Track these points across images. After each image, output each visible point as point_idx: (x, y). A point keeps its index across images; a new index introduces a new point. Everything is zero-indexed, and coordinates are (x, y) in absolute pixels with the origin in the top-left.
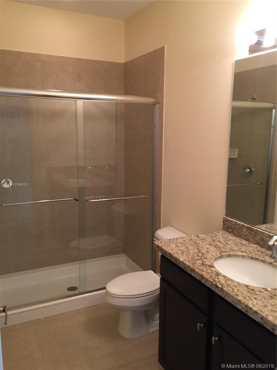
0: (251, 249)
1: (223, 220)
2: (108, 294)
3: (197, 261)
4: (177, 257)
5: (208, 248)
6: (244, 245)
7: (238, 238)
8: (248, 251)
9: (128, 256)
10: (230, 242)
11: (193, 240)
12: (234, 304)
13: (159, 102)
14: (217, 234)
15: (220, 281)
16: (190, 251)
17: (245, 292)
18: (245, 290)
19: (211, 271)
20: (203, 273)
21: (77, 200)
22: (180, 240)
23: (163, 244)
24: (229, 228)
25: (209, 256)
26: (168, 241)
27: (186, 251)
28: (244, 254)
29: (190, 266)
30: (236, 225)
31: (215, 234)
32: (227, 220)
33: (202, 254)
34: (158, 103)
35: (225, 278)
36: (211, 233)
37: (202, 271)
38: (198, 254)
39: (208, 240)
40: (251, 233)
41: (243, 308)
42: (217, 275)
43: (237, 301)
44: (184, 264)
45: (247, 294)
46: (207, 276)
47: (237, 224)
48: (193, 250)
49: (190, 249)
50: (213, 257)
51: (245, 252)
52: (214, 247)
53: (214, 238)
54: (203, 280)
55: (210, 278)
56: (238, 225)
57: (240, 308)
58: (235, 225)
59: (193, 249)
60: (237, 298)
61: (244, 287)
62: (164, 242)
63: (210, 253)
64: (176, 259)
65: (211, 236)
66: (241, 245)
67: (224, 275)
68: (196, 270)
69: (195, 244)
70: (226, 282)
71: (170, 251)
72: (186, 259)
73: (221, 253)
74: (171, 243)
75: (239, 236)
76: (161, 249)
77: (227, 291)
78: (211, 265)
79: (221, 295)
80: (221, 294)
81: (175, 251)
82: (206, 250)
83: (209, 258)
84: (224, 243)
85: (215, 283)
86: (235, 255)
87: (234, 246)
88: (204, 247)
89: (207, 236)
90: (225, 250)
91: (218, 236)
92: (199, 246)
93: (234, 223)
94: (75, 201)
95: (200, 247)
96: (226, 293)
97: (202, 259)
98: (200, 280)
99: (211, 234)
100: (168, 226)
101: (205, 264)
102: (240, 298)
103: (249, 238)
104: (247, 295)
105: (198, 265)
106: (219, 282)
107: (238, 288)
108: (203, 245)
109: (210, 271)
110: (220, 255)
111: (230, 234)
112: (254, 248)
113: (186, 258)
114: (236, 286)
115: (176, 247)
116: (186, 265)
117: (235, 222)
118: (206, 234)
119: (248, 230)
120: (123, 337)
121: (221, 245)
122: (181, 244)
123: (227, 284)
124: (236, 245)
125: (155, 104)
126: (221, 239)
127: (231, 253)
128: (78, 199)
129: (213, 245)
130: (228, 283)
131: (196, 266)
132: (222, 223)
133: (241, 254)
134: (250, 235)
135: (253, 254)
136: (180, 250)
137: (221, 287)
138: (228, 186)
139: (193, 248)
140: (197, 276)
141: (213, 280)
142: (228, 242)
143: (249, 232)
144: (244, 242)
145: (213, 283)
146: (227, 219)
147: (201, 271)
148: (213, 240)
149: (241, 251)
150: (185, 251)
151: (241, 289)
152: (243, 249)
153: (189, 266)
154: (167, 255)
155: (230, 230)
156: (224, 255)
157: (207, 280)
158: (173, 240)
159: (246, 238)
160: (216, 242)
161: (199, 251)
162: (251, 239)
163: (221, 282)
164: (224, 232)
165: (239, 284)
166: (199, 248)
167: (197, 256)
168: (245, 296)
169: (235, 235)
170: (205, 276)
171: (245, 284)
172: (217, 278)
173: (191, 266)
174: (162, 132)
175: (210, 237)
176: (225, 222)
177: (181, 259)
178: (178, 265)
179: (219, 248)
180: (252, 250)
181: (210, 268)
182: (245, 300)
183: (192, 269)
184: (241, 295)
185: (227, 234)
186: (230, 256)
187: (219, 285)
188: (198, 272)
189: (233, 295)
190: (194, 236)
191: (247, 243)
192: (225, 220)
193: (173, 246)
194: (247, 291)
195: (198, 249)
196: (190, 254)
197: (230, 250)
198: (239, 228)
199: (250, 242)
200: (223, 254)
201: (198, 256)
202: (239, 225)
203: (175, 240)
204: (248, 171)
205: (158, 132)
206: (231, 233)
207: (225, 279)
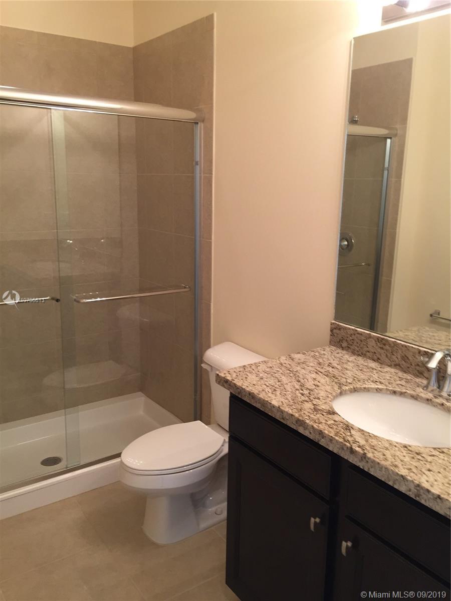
0: (388, 376)
1: (331, 327)
2: (126, 471)
3: (304, 404)
4: (266, 399)
5: (315, 379)
6: (373, 369)
7: (360, 358)
8: (384, 381)
9: (149, 396)
10: (349, 366)
11: (285, 365)
12: (391, 483)
13: (204, 119)
14: (323, 352)
15: (357, 440)
16: (285, 386)
17: (407, 459)
18: (405, 454)
19: (335, 421)
20: (321, 427)
21: (57, 300)
22: (262, 367)
23: (234, 375)
24: (342, 340)
25: (322, 394)
26: (241, 369)
27: (278, 387)
28: (380, 386)
29: (294, 414)
30: (355, 335)
31: (319, 352)
32: (339, 328)
33: (309, 391)
34: (203, 121)
35: (363, 434)
36: (312, 351)
37: (319, 424)
38: (301, 391)
39: (311, 364)
40: (384, 347)
41: (410, 490)
42: (346, 429)
43: (397, 478)
44: (282, 412)
45: (411, 462)
46: (330, 432)
47: (358, 334)
48: (290, 385)
49: (285, 382)
50: (330, 396)
51: (381, 383)
52: (325, 377)
53: (321, 360)
54: (322, 440)
55: (336, 435)
56: (359, 336)
57: (403, 489)
58: (353, 336)
59: (290, 382)
60: (397, 471)
61: (402, 449)
62: (235, 372)
63: (323, 387)
64: (264, 403)
65: (314, 357)
66: (368, 370)
67: (359, 428)
68: (307, 421)
69: (290, 373)
70: (367, 441)
71: (251, 388)
72: (284, 403)
73: (340, 388)
74: (249, 374)
75: (363, 355)
76: (232, 384)
77: (374, 459)
78: (330, 409)
79: (362, 467)
80: (361, 465)
81: (260, 389)
82: (313, 382)
83: (322, 397)
84: (339, 367)
85: (348, 444)
86: (365, 388)
87: (359, 373)
88: (308, 377)
89: (307, 357)
90: (345, 380)
91: (326, 356)
92: (298, 376)
93: (352, 332)
94: (54, 302)
95: (301, 376)
96: (372, 462)
97: (311, 401)
98: (317, 441)
99: (312, 354)
100: (224, 342)
101: (319, 410)
102: (403, 472)
103: (379, 357)
104: (412, 464)
105: (309, 412)
106: (355, 442)
107: (393, 452)
108: (306, 374)
109: (333, 422)
110: (339, 391)
111: (344, 352)
112: (391, 374)
113: (283, 400)
114: (387, 449)
115: (259, 381)
116: (285, 414)
117: (353, 329)
118: (304, 354)
119: (379, 344)
120: (153, 544)
121: (336, 372)
122: (266, 374)
123: (370, 445)
124: (361, 370)
125: (198, 123)
126: (332, 361)
127: (358, 386)
128: (59, 298)
129: (321, 373)
130: (372, 444)
131: (304, 414)
132: (329, 332)
133: (373, 386)
134: (383, 351)
135: (394, 385)
136: (268, 386)
137: (362, 452)
138: (340, 267)
139: (290, 380)
140: (310, 433)
141: (344, 438)
142: (345, 366)
143: (381, 346)
144: (373, 364)
145: (345, 445)
146: (338, 325)
147: (316, 422)
148: (320, 364)
149: (373, 381)
150: (276, 386)
151: (398, 453)
152: (375, 376)
153: (292, 415)
154: (245, 395)
155: (345, 344)
156: (346, 391)
157: (331, 440)
158: (251, 367)
159: (375, 358)
160: (325, 367)
161: (301, 386)
162: (383, 357)
163: (358, 442)
164: (333, 348)
165: (391, 444)
166: (300, 379)
167: (300, 395)
168: (409, 467)
169: (353, 353)
170: (326, 432)
171: (401, 444)
172: (349, 434)
173: (297, 415)
174: (212, 174)
175: (312, 359)
176: (334, 331)
177: (275, 403)
178: (270, 414)
179: (334, 377)
180: (391, 377)
181: (330, 416)
182: (412, 474)
183: (298, 420)
184: (402, 465)
185: (339, 351)
186: (355, 391)
187: (358, 449)
188: (312, 426)
189: (388, 467)
190: (285, 358)
191: (379, 367)
192: (333, 326)
193: (252, 378)
194: (409, 456)
195: (299, 381)
196: (288, 392)
197: (354, 380)
198: (361, 341)
199: (382, 364)
200: (344, 388)
201: (302, 394)
202: (361, 334)
203: (253, 367)
204: (345, 245)
205: (203, 174)
206: (347, 348)
207: (363, 436)
